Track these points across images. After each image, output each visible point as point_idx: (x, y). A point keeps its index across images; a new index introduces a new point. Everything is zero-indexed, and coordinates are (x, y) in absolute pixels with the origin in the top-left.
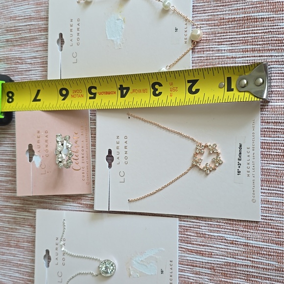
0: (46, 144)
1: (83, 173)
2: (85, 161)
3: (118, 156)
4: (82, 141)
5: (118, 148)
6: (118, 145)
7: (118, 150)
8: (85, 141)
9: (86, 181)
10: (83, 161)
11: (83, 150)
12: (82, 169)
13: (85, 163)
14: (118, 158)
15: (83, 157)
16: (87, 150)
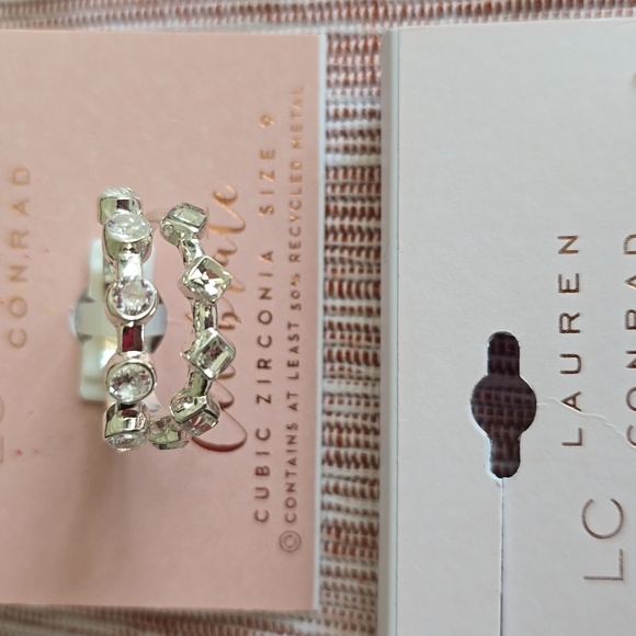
0: (15, 257)
1: (262, 472)
2: (277, 391)
3: (571, 385)
4: (268, 256)
5: (568, 325)
6: (570, 303)
7: (570, 343)
8: (282, 252)
9: (277, 526)
10: (264, 391)
11: (265, 319)
12: (253, 445)
13: (280, 403)
14: (572, 401)
15: (264, 365)
16: (294, 316)
